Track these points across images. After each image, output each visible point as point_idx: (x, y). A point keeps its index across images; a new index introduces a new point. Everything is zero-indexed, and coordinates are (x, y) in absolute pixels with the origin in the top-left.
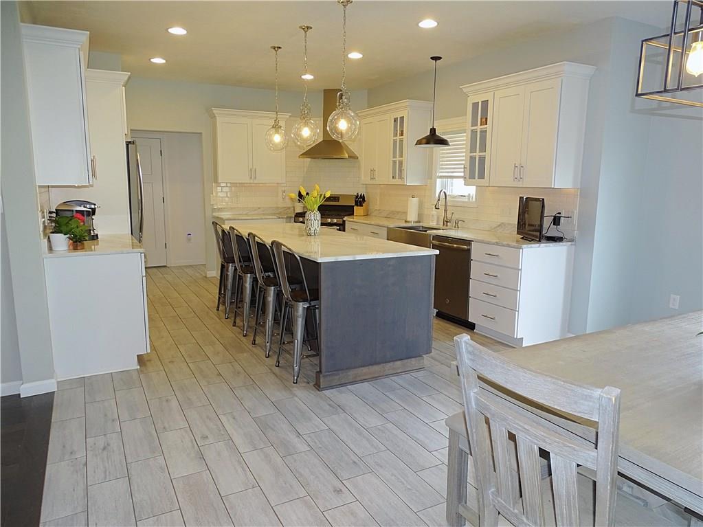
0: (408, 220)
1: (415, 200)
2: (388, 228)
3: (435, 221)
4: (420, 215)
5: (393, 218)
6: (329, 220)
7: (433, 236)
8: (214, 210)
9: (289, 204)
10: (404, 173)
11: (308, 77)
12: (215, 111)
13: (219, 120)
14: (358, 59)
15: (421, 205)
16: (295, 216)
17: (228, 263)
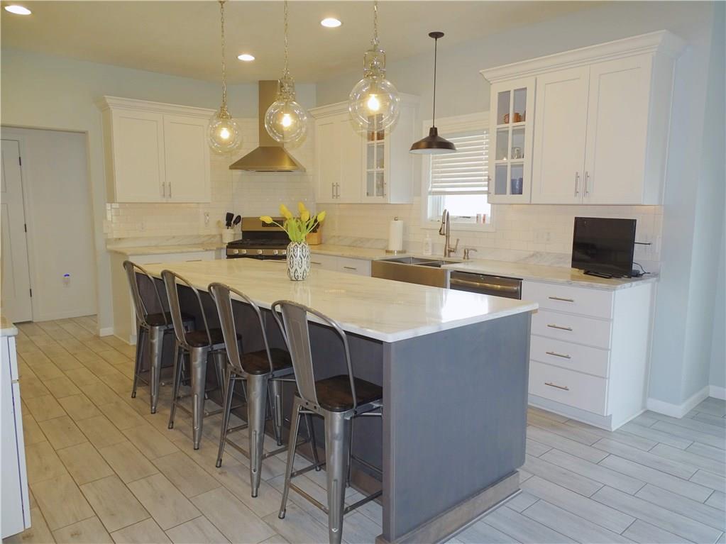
0: (391, 249)
1: (399, 222)
2: (372, 261)
3: (430, 251)
4: (405, 243)
5: (360, 247)
6: (260, 252)
7: (451, 273)
8: (108, 241)
9: (214, 231)
10: (387, 188)
11: (246, 58)
12: (110, 100)
13: (116, 114)
14: (336, 28)
15: (405, 230)
16: (227, 247)
17: (152, 325)
